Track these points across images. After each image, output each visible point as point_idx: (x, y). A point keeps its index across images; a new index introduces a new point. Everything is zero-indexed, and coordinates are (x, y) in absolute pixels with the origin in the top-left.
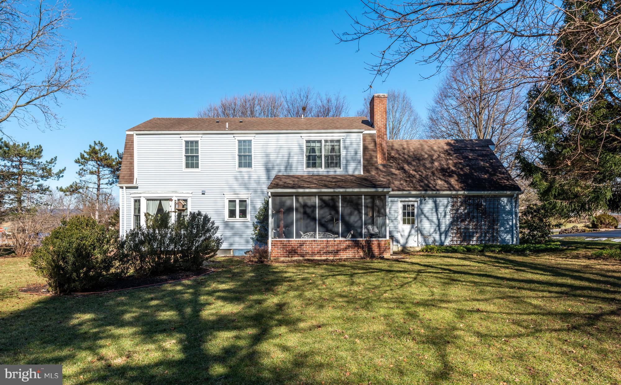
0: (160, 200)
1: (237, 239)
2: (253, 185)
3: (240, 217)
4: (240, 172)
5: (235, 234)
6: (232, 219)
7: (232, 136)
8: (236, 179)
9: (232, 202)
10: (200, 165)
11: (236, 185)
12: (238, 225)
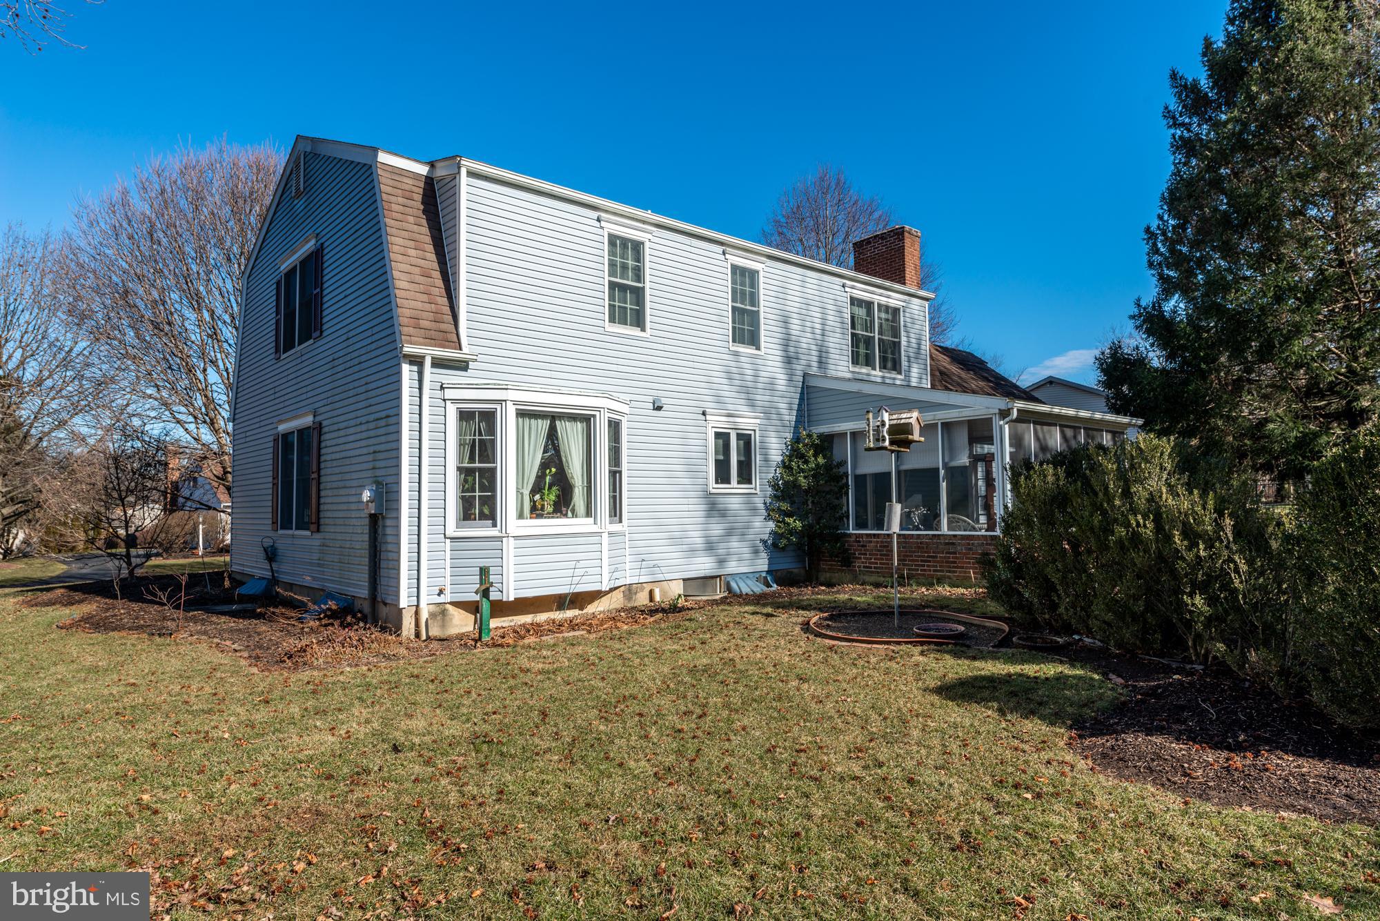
0: (553, 417)
1: (735, 544)
2: (761, 398)
3: (739, 483)
4: (736, 354)
5: (729, 532)
6: (723, 488)
7: (719, 249)
8: (729, 376)
9: (722, 437)
10: (648, 318)
11: (728, 392)
12: (735, 504)
